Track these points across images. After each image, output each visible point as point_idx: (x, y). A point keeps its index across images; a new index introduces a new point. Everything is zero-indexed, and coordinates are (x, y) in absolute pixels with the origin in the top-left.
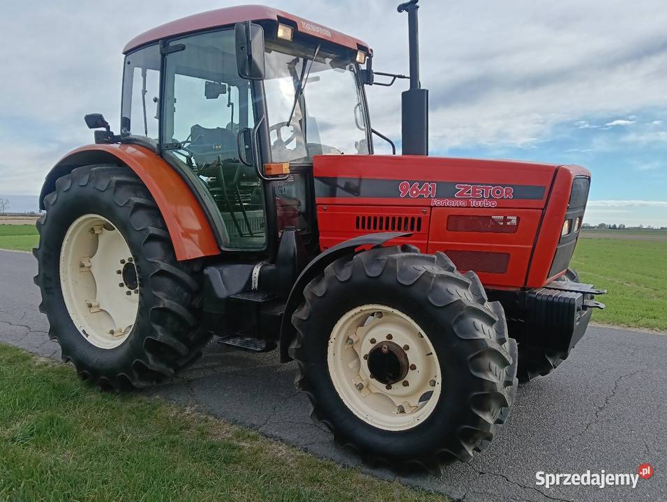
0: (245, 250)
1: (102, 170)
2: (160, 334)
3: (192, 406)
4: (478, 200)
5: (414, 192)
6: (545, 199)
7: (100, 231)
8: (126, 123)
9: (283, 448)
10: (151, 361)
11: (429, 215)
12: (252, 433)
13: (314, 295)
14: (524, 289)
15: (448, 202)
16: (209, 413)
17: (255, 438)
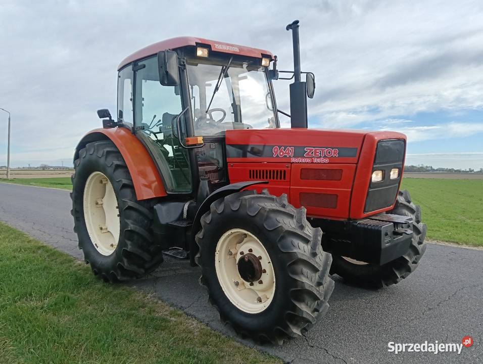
0: (180, 193)
1: (101, 144)
2: (129, 247)
3: (152, 293)
4: (318, 158)
5: (281, 153)
6: (357, 156)
7: (106, 182)
8: (121, 114)
9: (195, 323)
10: (126, 264)
11: (290, 169)
12: (179, 312)
13: (205, 222)
14: (349, 219)
15: (300, 160)
16: (159, 298)
17: (180, 315)
